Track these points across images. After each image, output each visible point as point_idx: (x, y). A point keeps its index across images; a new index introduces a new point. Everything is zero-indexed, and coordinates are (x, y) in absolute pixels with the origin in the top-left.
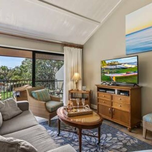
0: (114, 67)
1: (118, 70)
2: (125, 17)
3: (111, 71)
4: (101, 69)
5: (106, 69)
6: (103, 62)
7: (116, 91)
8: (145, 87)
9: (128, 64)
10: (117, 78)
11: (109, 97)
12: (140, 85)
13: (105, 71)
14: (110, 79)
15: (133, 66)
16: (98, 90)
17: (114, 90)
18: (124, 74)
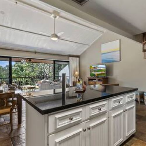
0: (96, 69)
1: (98, 71)
2: (101, 46)
3: (95, 71)
4: (90, 70)
5: (93, 70)
6: (91, 67)
7: (97, 80)
8: (109, 78)
9: (102, 68)
10: (97, 74)
11: (94, 83)
12: (107, 77)
13: (92, 71)
14: (94, 75)
15: (104, 69)
16: (89, 80)
17: (96, 80)
18: (100, 73)
